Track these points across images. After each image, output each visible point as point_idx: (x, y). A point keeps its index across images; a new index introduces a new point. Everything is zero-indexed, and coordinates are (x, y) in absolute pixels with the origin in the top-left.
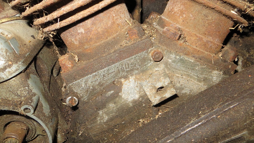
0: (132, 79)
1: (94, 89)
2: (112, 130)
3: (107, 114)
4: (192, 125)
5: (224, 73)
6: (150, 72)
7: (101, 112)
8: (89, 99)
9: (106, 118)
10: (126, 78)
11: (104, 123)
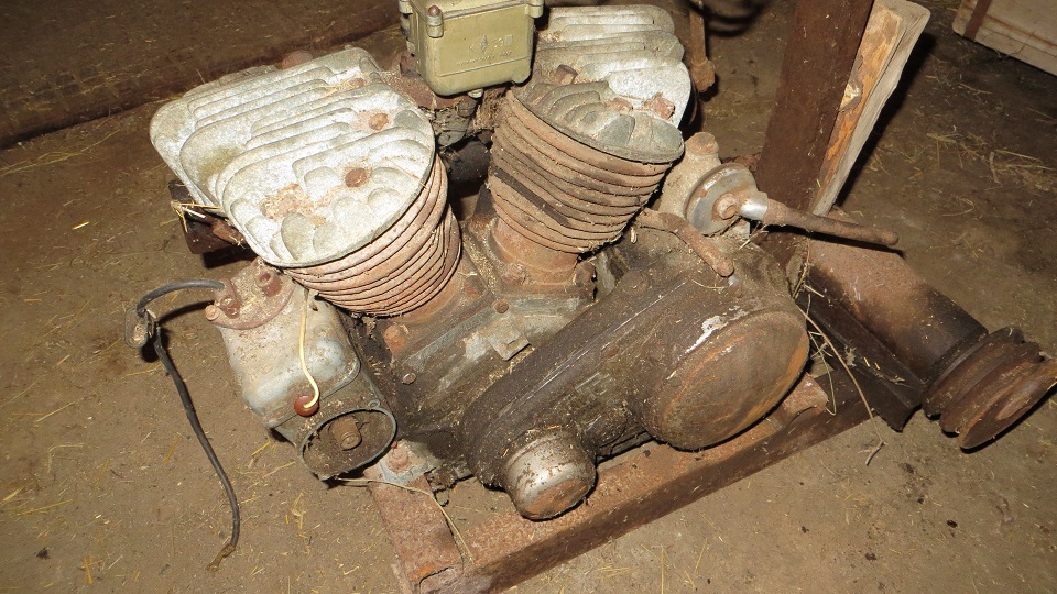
0: (475, 336)
1: (432, 357)
2: (456, 394)
3: (450, 380)
4: (550, 377)
5: (581, 298)
6: (495, 323)
7: (443, 380)
8: (426, 370)
9: (448, 384)
10: (468, 335)
11: (447, 389)
